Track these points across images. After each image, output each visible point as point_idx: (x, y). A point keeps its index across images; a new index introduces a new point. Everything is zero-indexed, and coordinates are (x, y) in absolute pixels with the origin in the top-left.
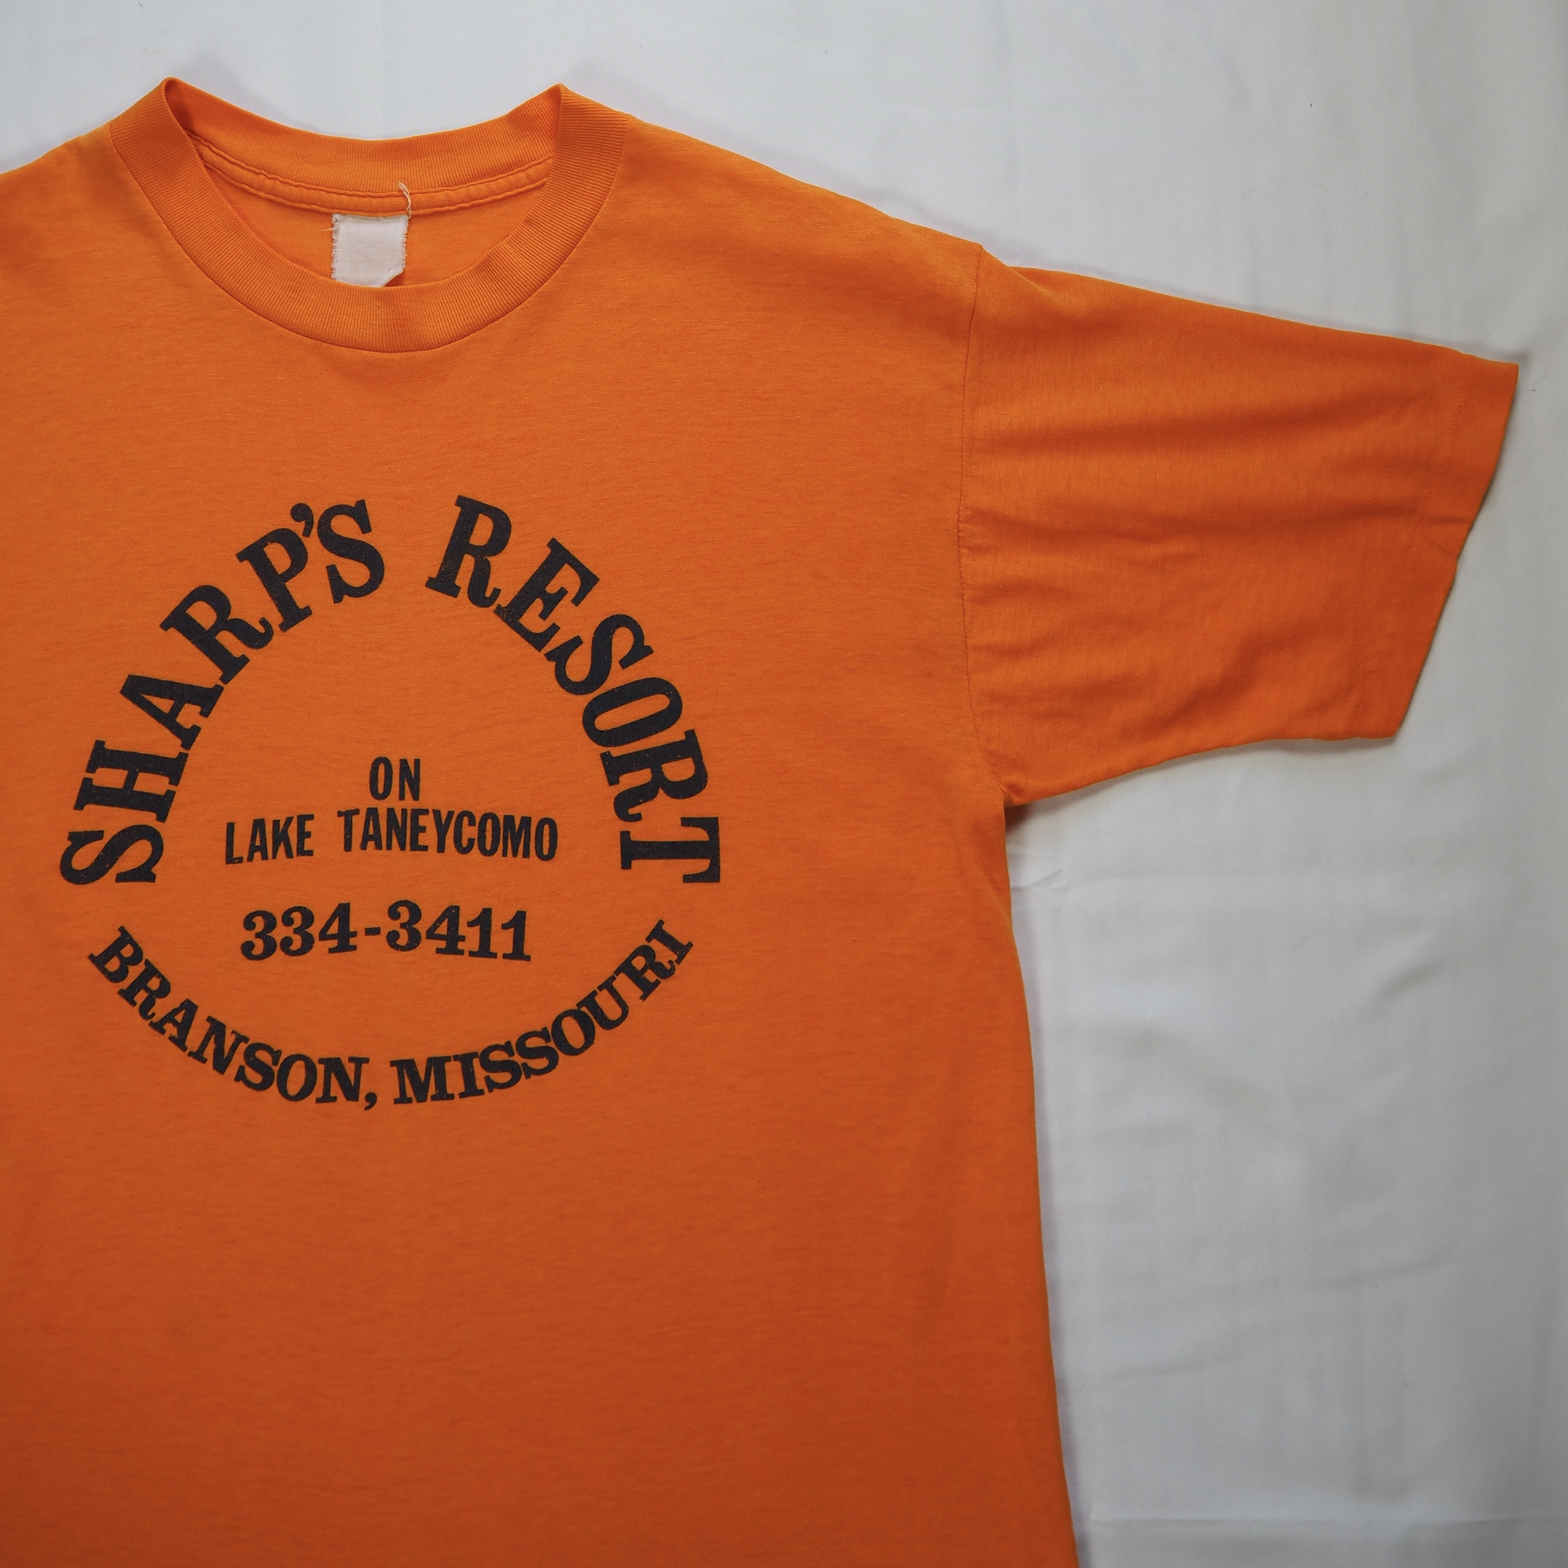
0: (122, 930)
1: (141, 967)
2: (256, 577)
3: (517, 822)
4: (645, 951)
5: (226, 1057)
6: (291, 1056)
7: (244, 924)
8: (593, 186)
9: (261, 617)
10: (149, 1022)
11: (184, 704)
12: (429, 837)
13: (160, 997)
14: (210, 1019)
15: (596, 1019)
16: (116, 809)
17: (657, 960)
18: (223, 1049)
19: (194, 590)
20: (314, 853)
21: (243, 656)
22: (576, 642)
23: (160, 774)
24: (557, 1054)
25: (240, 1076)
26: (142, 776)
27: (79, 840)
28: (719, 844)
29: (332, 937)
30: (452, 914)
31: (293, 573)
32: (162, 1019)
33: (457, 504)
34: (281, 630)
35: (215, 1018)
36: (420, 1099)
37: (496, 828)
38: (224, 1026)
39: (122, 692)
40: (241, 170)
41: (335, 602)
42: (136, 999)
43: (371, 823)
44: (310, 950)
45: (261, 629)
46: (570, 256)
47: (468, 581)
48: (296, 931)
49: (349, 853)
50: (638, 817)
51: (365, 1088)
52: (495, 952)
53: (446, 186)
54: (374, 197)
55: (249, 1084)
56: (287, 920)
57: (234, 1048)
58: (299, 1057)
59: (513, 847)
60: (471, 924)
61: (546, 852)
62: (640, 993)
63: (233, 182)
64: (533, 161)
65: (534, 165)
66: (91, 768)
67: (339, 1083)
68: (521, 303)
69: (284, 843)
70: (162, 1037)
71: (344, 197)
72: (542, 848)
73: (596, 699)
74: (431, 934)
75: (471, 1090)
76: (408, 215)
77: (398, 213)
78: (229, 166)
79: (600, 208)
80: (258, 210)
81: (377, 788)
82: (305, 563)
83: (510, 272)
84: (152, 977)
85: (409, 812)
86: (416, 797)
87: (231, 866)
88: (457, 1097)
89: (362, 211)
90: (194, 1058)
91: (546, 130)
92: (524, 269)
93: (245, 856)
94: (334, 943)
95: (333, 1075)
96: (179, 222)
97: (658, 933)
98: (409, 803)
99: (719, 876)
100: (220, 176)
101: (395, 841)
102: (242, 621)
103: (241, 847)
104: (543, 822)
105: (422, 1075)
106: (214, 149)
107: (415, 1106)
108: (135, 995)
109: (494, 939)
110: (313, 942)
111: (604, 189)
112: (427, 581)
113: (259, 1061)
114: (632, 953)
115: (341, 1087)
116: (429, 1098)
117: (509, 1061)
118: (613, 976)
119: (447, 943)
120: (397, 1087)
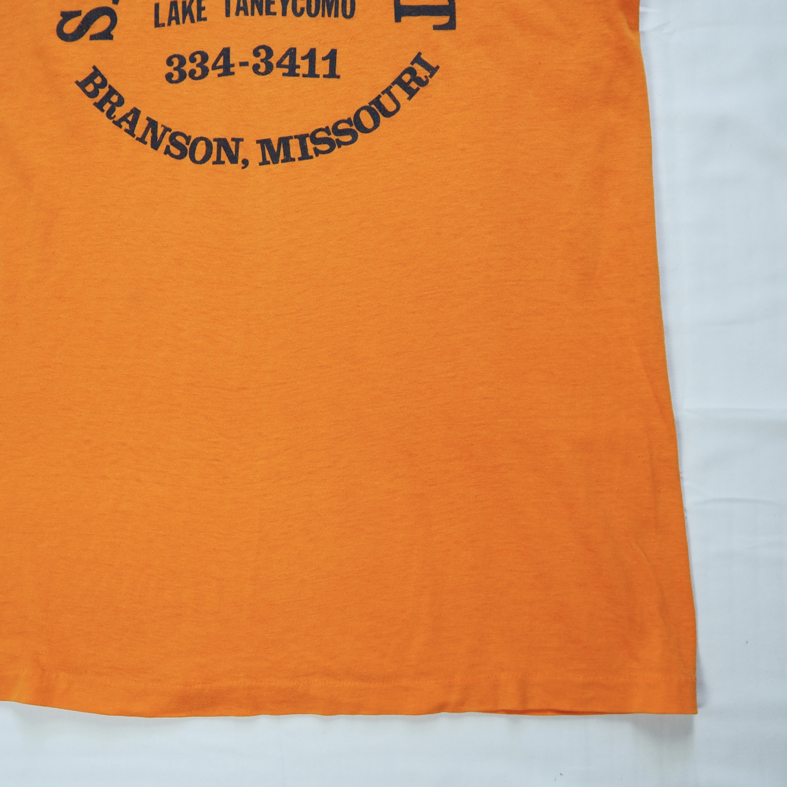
0: (94, 68)
1: (107, 89)
4: (411, 71)
5: (159, 140)
6: (197, 138)
7: (167, 62)
10: (112, 121)
12: (277, 7)
13: (118, 106)
14: (148, 119)
15: (380, 111)
17: (417, 75)
18: (157, 135)
20: (208, 19)
24: (357, 133)
25: (167, 151)
27: (67, 16)
28: (455, 7)
29: (220, 67)
30: (292, 52)
32: (120, 119)
35: (151, 118)
36: (275, 162)
37: (318, 1)
38: (157, 123)
42: (104, 108)
44: (206, 76)
48: (198, 66)
49: (228, 18)
51: (241, 156)
52: (318, 74)
55: (172, 155)
56: (193, 59)
57: (163, 135)
58: (202, 138)
59: (328, 11)
60: (303, 58)
61: (348, 13)
62: (407, 96)
67: (226, 153)
69: (189, 14)
70: (120, 129)
72: (346, 11)
74: (279, 65)
75: (305, 156)
84: (113, 95)
87: (158, 28)
88: (297, 160)
90: (140, 141)
93: (166, 23)
94: (221, 71)
95: (222, 148)
97: (418, 59)
99: (455, 25)
101: (256, 10)
103: (164, 17)
105: (276, 148)
107: (272, 166)
108: (104, 106)
109: (317, 66)
110: (208, 71)
113: (178, 142)
114: (402, 72)
115: (227, 155)
116: (280, 161)
117: (328, 138)
118: (391, 86)
119: (289, 70)
120: (261, 155)
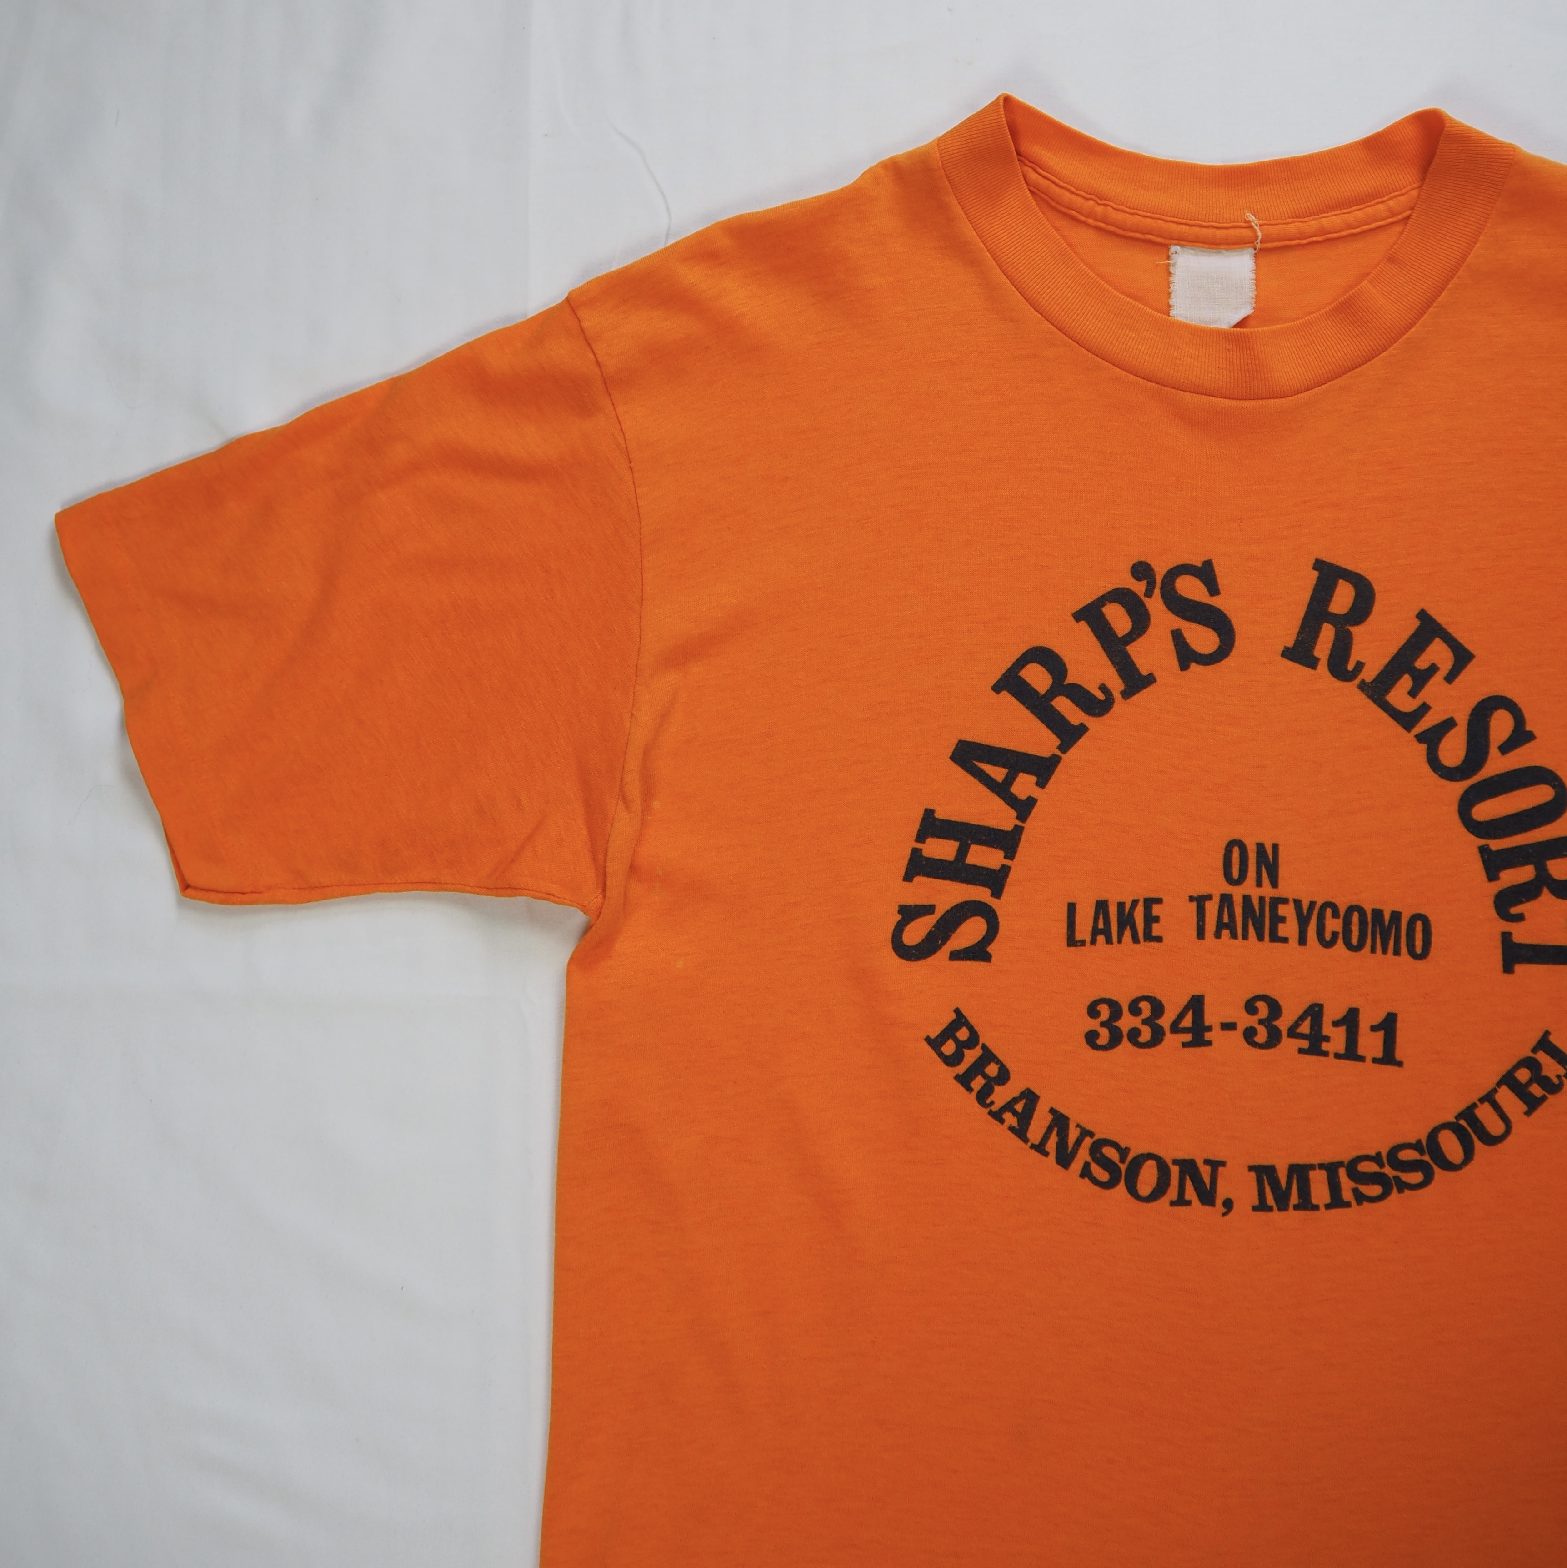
0: (957, 1011)
1: (978, 1051)
2: (1094, 639)
3: (1387, 916)
4: (1531, 1063)
5: (1071, 1152)
6: (1142, 1155)
7: (1088, 1011)
8: (1466, 221)
9: (1100, 682)
10: (987, 1110)
11: (1019, 773)
12: (1289, 928)
13: (999, 1085)
14: (1052, 1111)
15: (1474, 1132)
16: (948, 882)
17: (1543, 1074)
18: (1067, 1143)
19: (1027, 651)
20: (1165, 939)
21: (1082, 725)
22: (1449, 724)
23: (994, 847)
24: (1433, 1168)
25: (1086, 1173)
26: (974, 849)
27: (909, 913)
29: (1185, 1030)
30: (1315, 1012)
31: (1135, 636)
32: (1002, 1108)
33: (1315, 568)
34: (1123, 697)
35: (1058, 1109)
36: (1282, 1208)
37: (1363, 922)
38: (1067, 1119)
39: (952, 758)
40: (1070, 195)
41: (1181, 670)
42: (972, 1085)
43: (1226, 910)
44: (1160, 1043)
45: (1100, 696)
46: (1439, 299)
47: (1329, 652)
48: (1144, 1022)
49: (1202, 941)
50: (1520, 918)
51: (1222, 1193)
52: (1363, 1055)
53: (1297, 217)
54: (1218, 228)
55: (1096, 1181)
56: (1135, 1009)
57: (1078, 1143)
58: (1150, 1156)
59: (1382, 944)
60: (1336, 1024)
61: (1419, 950)
62: (1524, 1108)
63: (1061, 208)
64: (1394, 192)
65: (1395, 197)
66: (921, 837)
67: (1194, 1186)
69: (1130, 927)
70: (1001, 1127)
71: (1184, 227)
72: (1414, 945)
73: (1472, 787)
75: (1337, 1201)
76: (1255, 249)
77: (1244, 245)
78: (1058, 190)
79: (1474, 247)
80: (1085, 237)
81: (1232, 873)
82: (1147, 626)
83: (1375, 315)
84: (990, 1063)
85: (1267, 900)
86: (1274, 884)
87: (1073, 948)
88: (1322, 1208)
89: (1204, 243)
90: (1036, 1151)
92: (1390, 312)
93: (1088, 939)
94: (1187, 1037)
96: (1004, 250)
97: (1545, 1044)
98: (1267, 891)
101: (1251, 930)
102: (1080, 686)
103: (1083, 930)
104: (1415, 918)
105: (1284, 1183)
106: (1041, 171)
107: (1276, 1215)
108: (972, 1081)
109: (1361, 1041)
110: (1164, 1034)
111: (1478, 225)
112: (1283, 651)
113: (1106, 1158)
114: (1516, 1065)
115: (1195, 1189)
116: (1291, 1207)
117: (1380, 1173)
118: (1495, 1089)
119: (1310, 1043)
120: (1256, 1193)
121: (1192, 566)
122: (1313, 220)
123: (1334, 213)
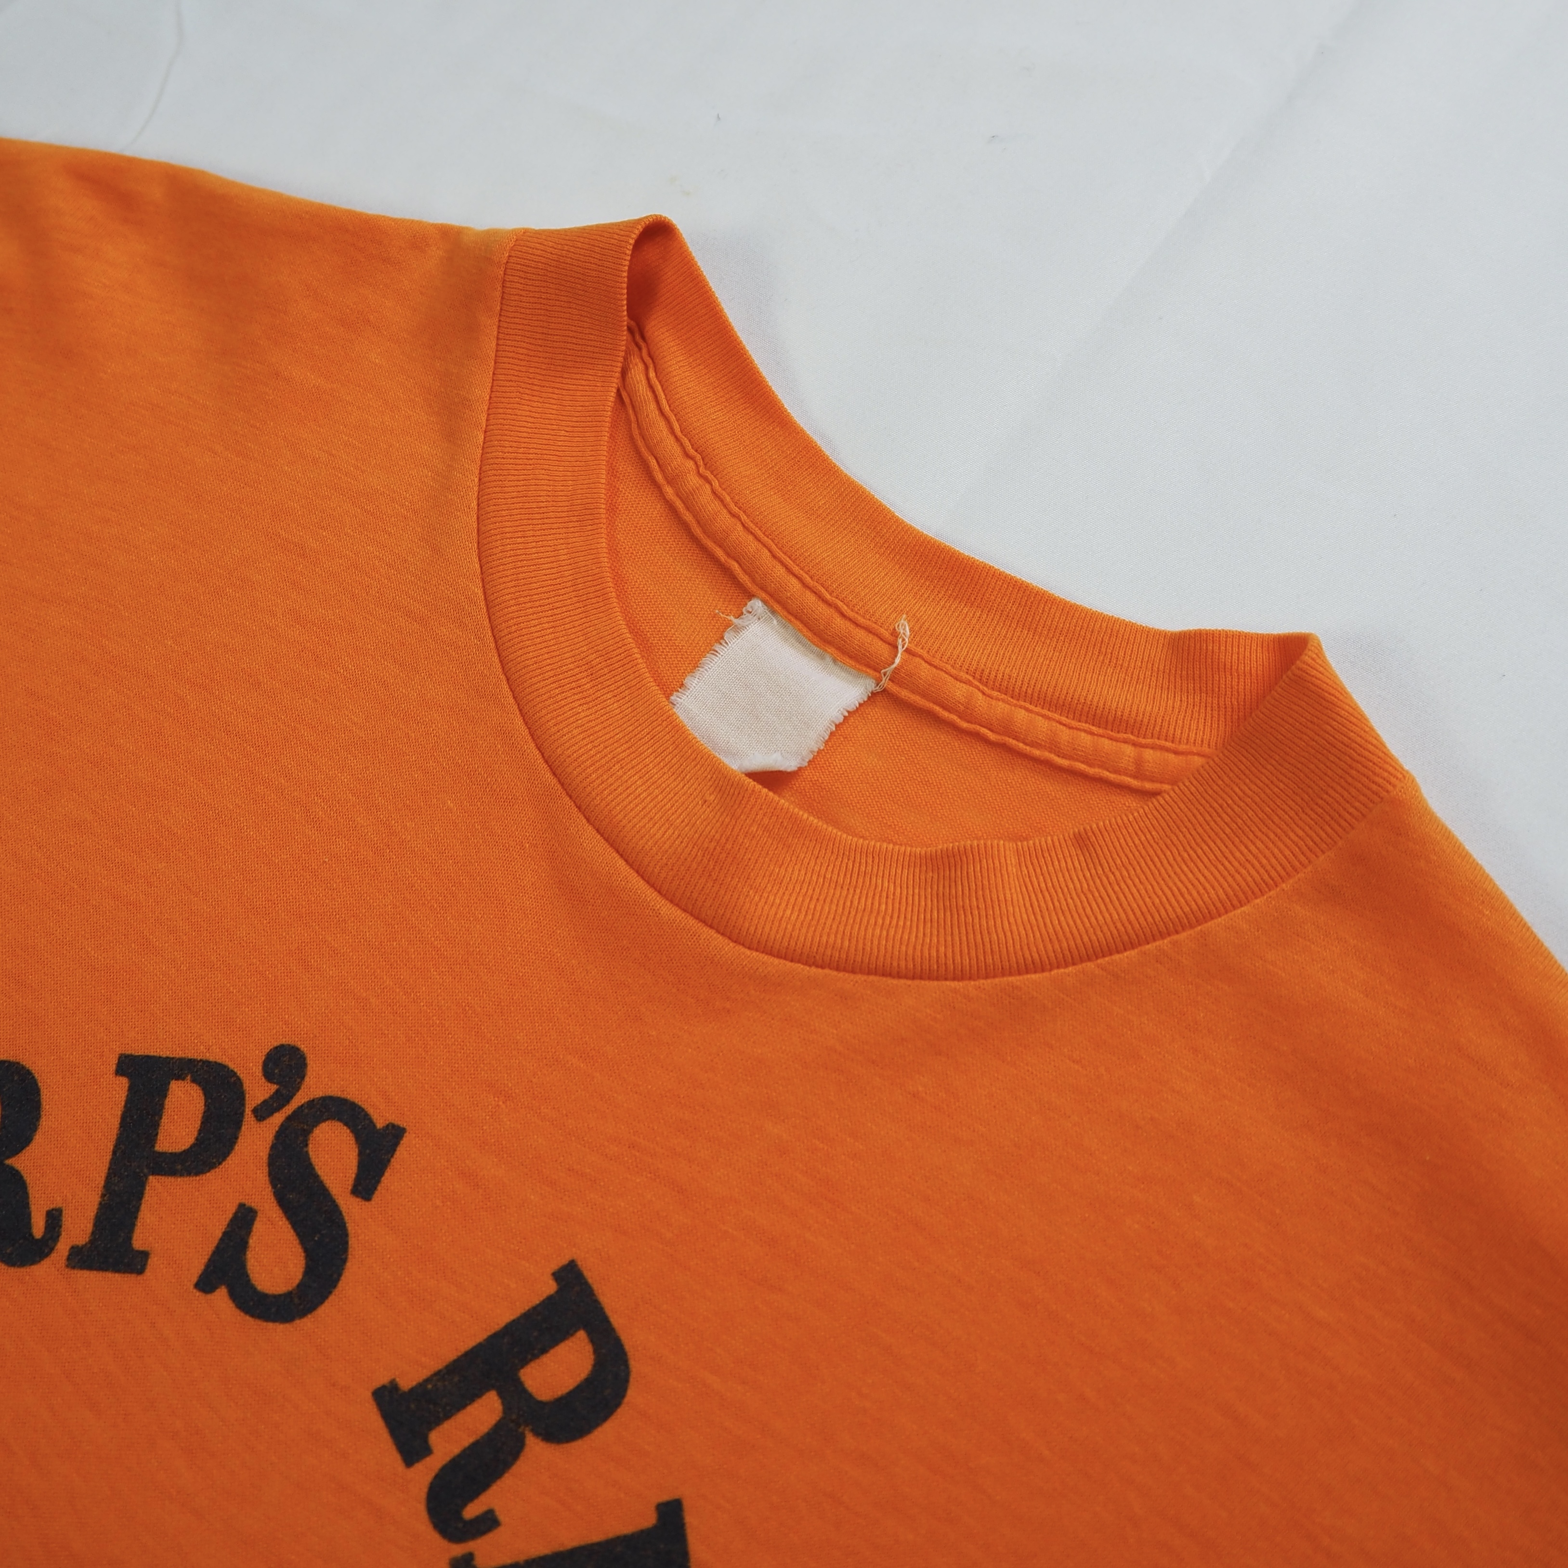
2: (115, 1122)
8: (1250, 857)
9: (58, 1203)
31: (179, 1167)
33: (557, 1275)
34: (68, 1259)
40: (665, 432)
41: (197, 1286)
45: (38, 1228)
46: (1116, 957)
47: (457, 1451)
53: (980, 681)
54: (843, 615)
63: (640, 443)
64: (1165, 739)
65: (1162, 748)
68: (962, 978)
71: (794, 581)
76: (877, 684)
77: (864, 668)
78: (654, 415)
79: (1234, 908)
82: (211, 1166)
83: (982, 906)
89: (806, 625)
91: (1228, 703)
92: (1012, 920)
96: (507, 444)
100: (628, 422)
102: (23, 1185)
106: (652, 374)
111: (1266, 877)
112: (383, 1386)
121: (367, 1116)
122: (1003, 701)
123: (1045, 712)
